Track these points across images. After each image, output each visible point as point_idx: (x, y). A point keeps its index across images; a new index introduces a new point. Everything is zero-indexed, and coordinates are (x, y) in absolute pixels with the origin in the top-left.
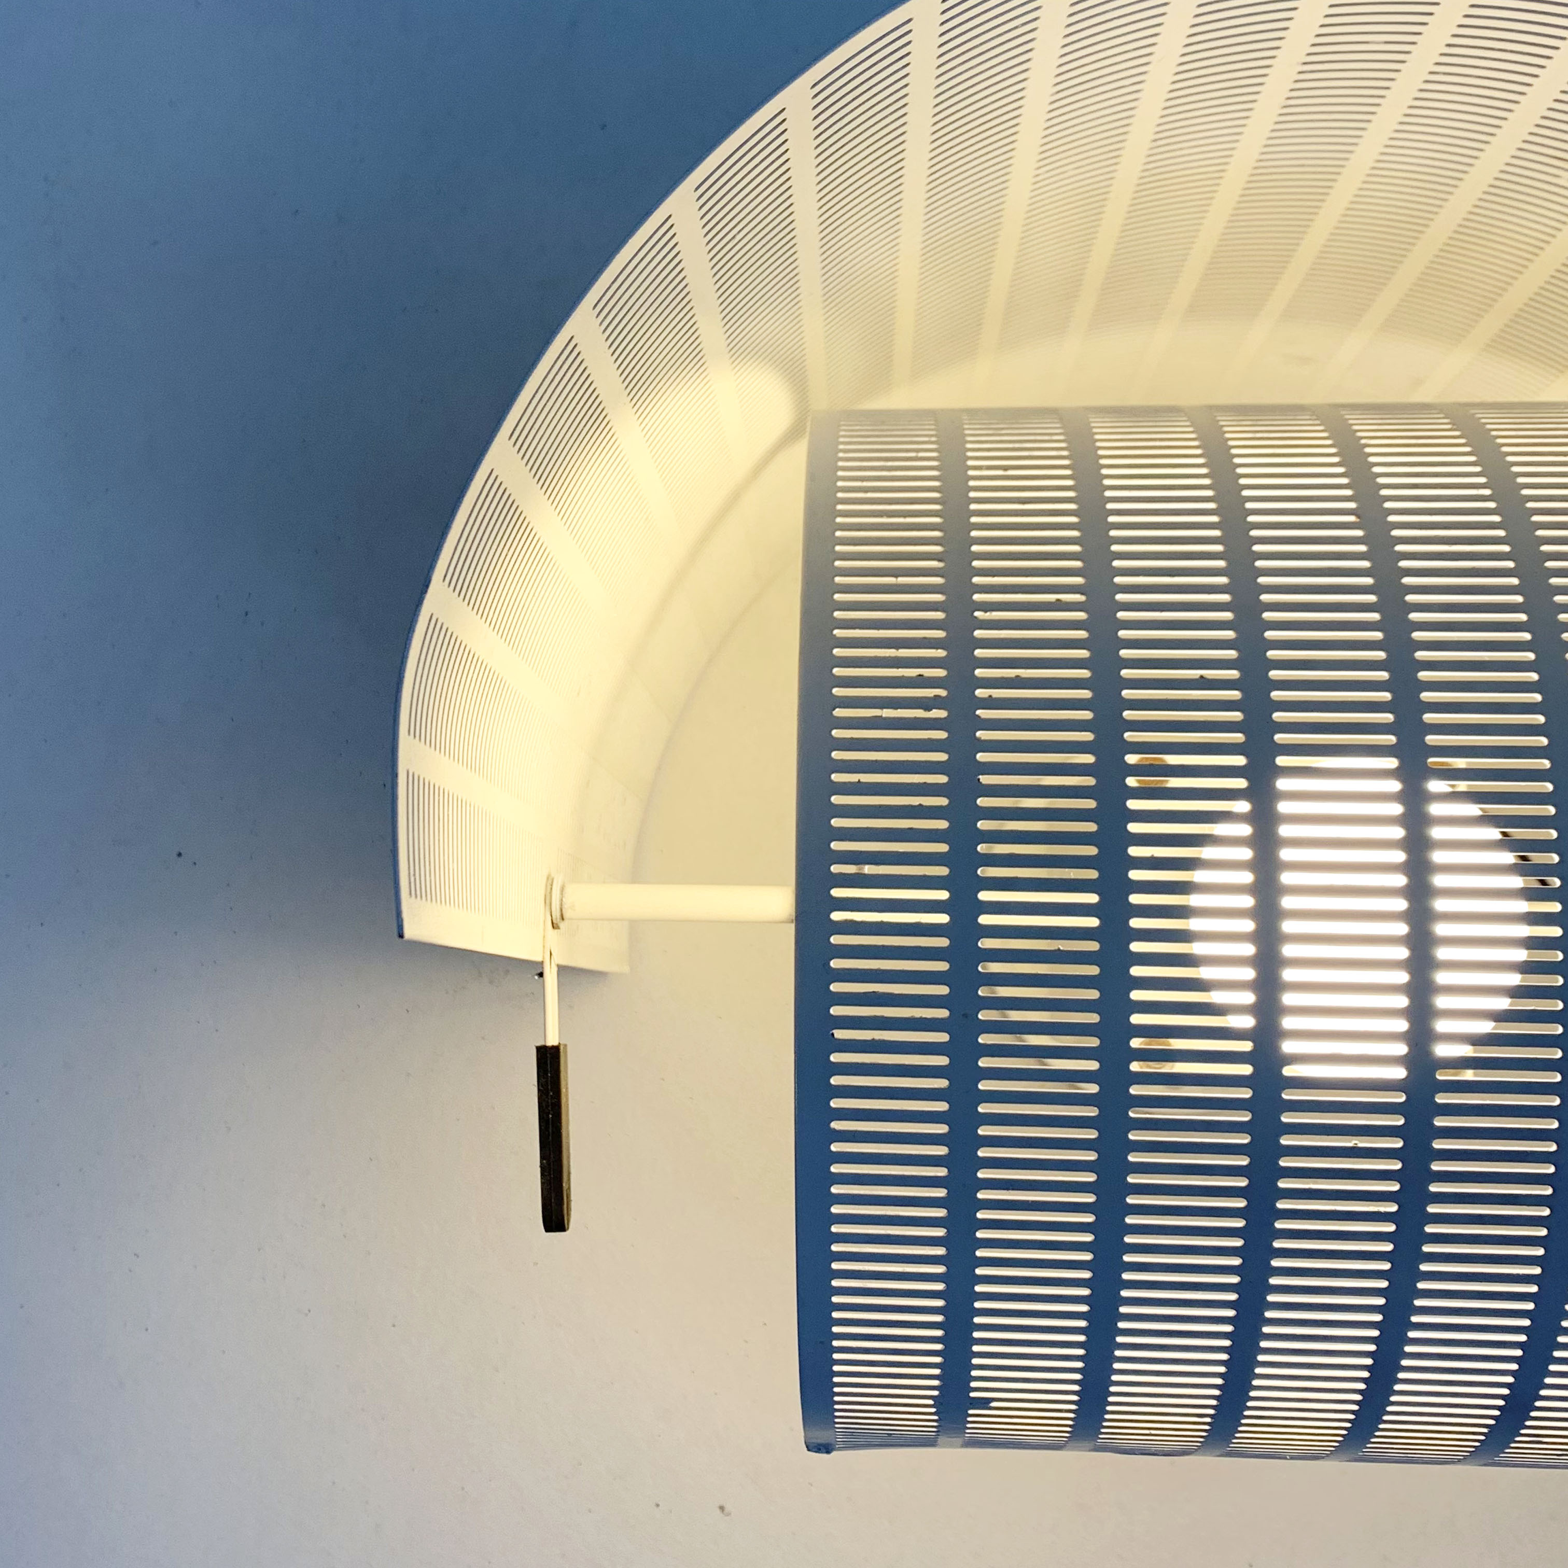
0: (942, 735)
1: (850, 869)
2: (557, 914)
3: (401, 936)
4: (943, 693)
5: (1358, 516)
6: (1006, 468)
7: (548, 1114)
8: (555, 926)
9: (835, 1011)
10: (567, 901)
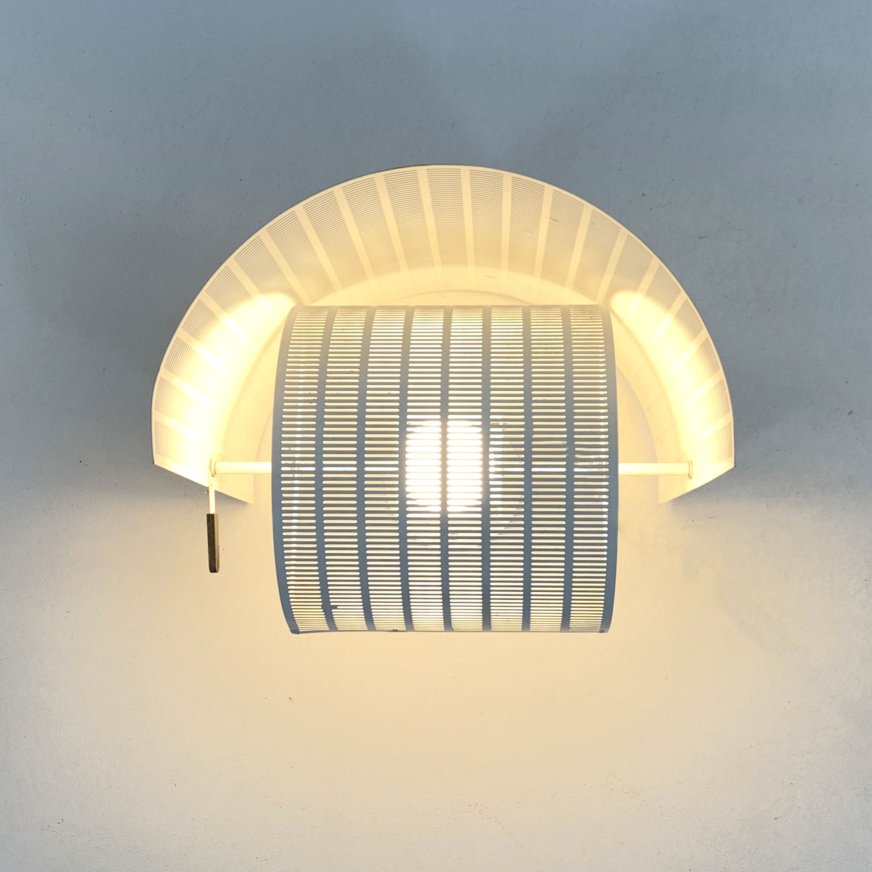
0: (315, 410)
1: (287, 449)
2: (213, 472)
3: (154, 463)
4: (316, 398)
5: (442, 345)
6: (344, 329)
7: (210, 535)
8: (213, 476)
9: (283, 489)
10: (217, 468)
